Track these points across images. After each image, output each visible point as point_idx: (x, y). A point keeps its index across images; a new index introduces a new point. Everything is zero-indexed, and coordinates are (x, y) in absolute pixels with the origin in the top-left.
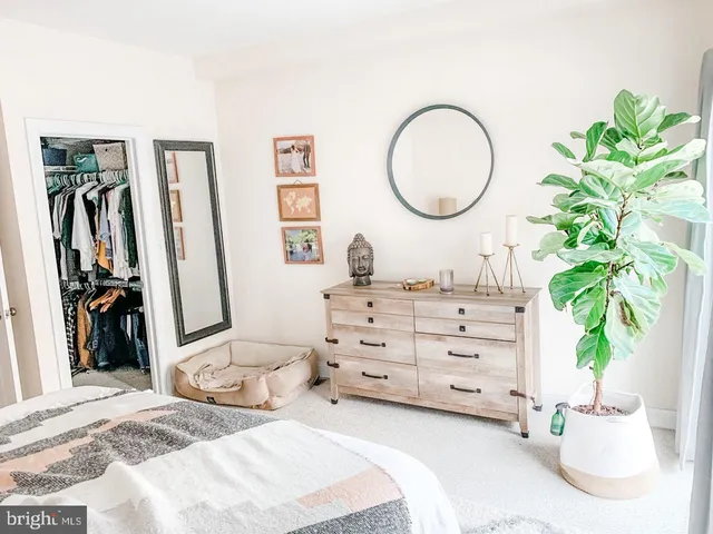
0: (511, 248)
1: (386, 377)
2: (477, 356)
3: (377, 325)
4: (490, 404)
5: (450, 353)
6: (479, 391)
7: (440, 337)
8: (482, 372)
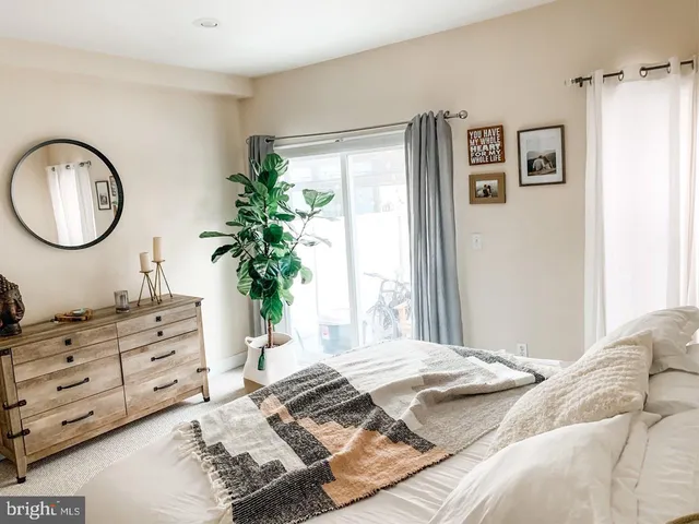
0: (158, 263)
1: (91, 413)
2: (173, 352)
3: (77, 362)
4: (185, 387)
5: (153, 359)
6: (176, 381)
7: (143, 349)
8: (178, 364)
